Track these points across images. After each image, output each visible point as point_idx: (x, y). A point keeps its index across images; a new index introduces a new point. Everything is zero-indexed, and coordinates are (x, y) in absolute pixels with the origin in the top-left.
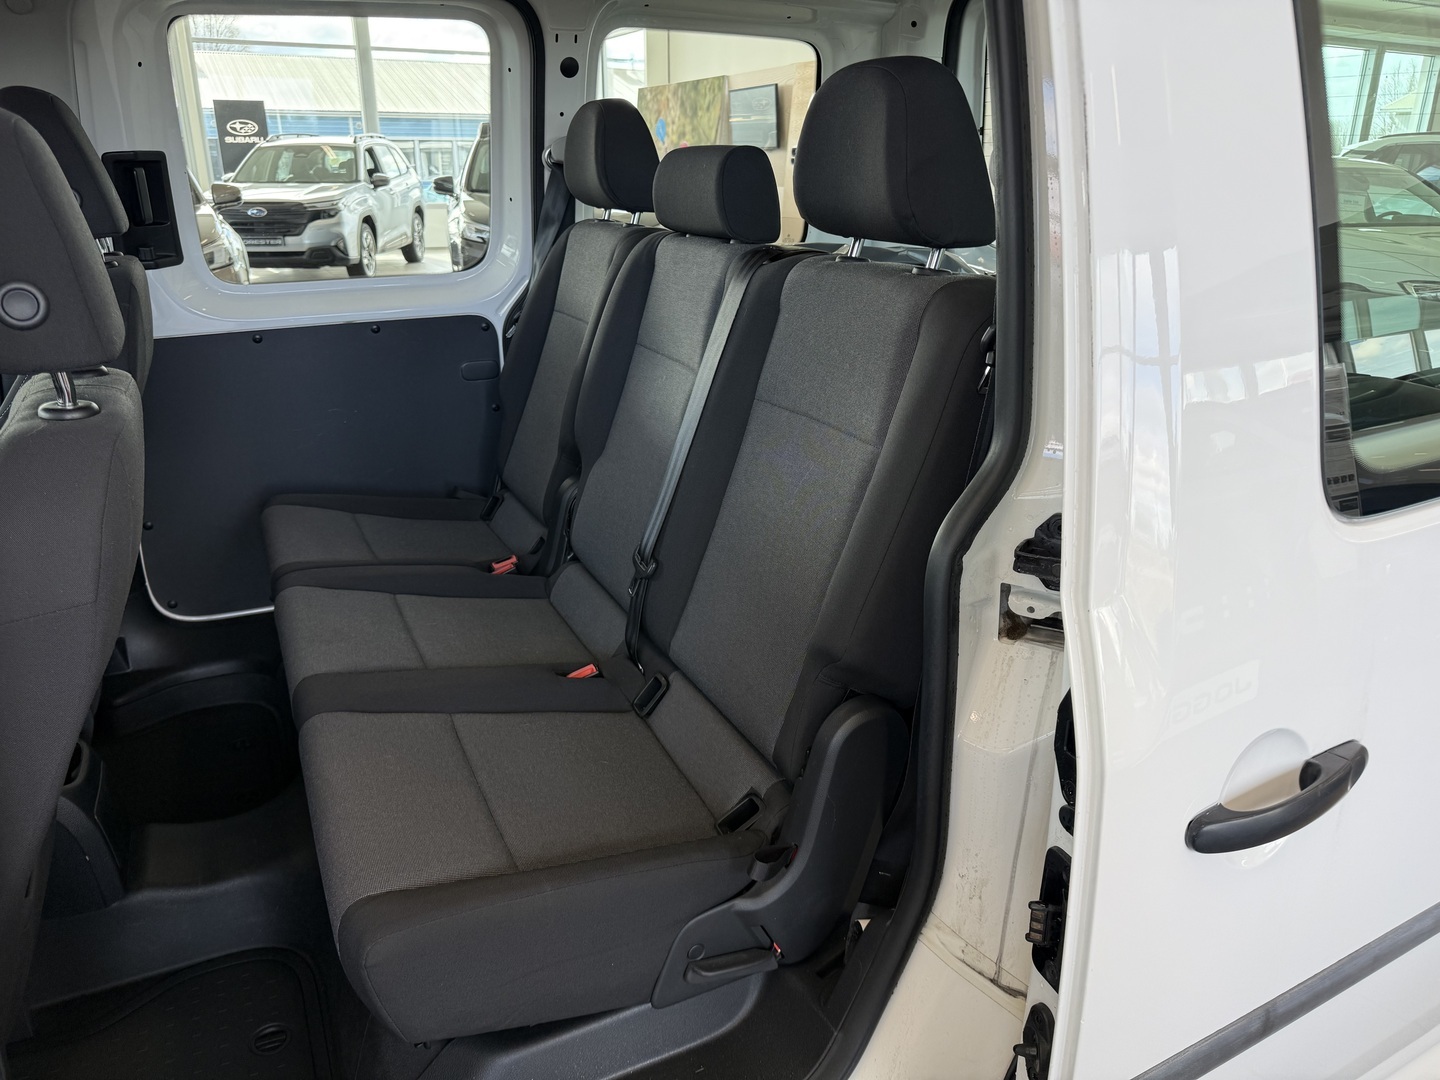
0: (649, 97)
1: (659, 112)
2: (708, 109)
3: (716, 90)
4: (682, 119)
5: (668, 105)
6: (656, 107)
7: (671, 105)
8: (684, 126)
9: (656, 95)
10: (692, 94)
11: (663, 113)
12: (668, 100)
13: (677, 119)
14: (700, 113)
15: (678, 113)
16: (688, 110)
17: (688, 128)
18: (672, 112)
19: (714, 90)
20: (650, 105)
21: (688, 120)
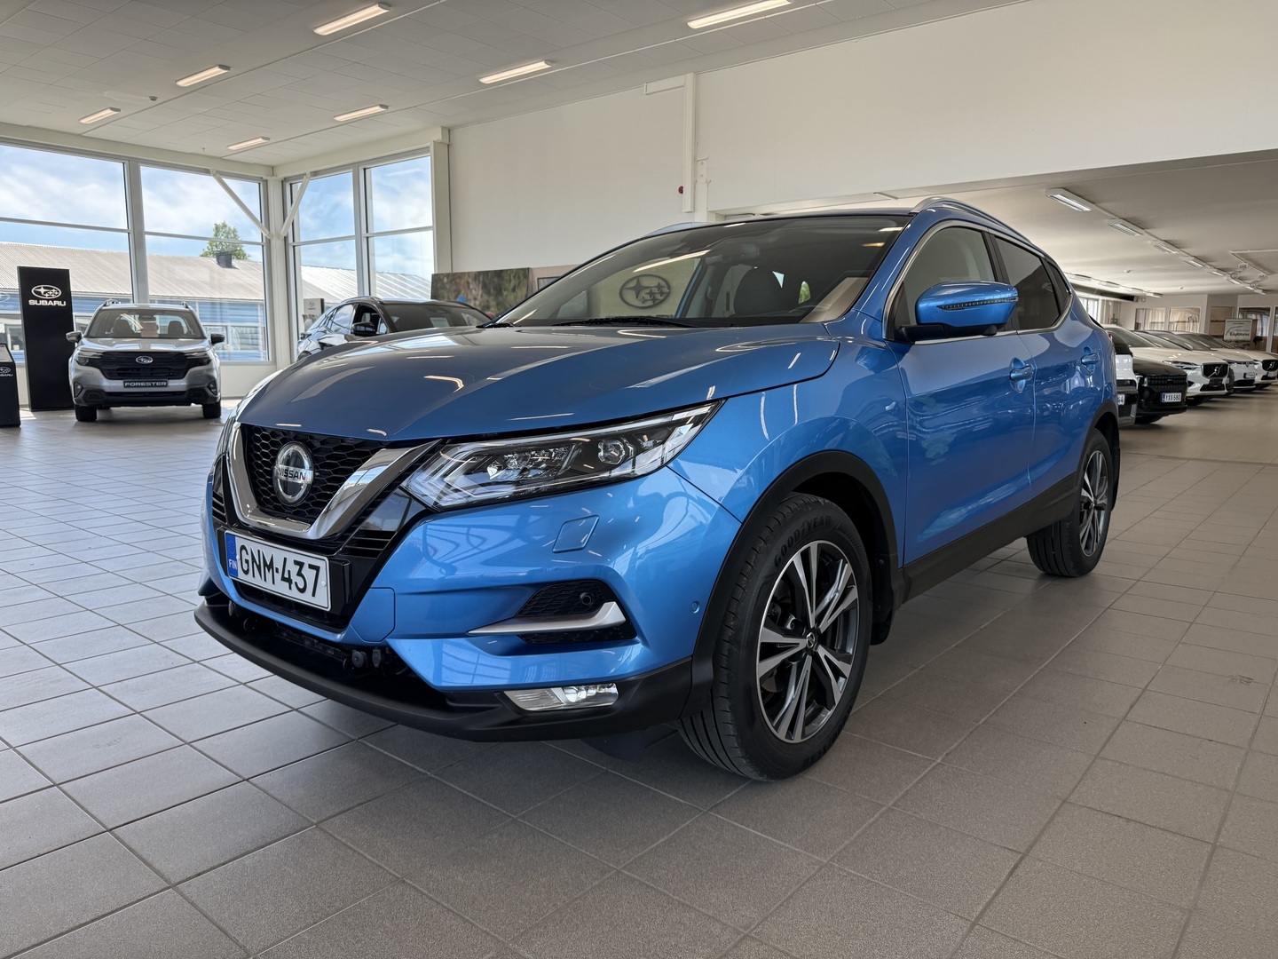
0: (445, 280)
1: (458, 292)
2: (514, 290)
3: (522, 278)
4: (486, 297)
5: (469, 287)
6: (454, 288)
7: (471, 287)
8: (488, 301)
9: (454, 279)
10: (496, 280)
11: (463, 291)
12: (468, 283)
13: (479, 297)
14: (505, 293)
15: (480, 292)
16: (492, 291)
17: (493, 303)
18: (474, 291)
19: (519, 278)
20: (448, 287)
21: (492, 298)
